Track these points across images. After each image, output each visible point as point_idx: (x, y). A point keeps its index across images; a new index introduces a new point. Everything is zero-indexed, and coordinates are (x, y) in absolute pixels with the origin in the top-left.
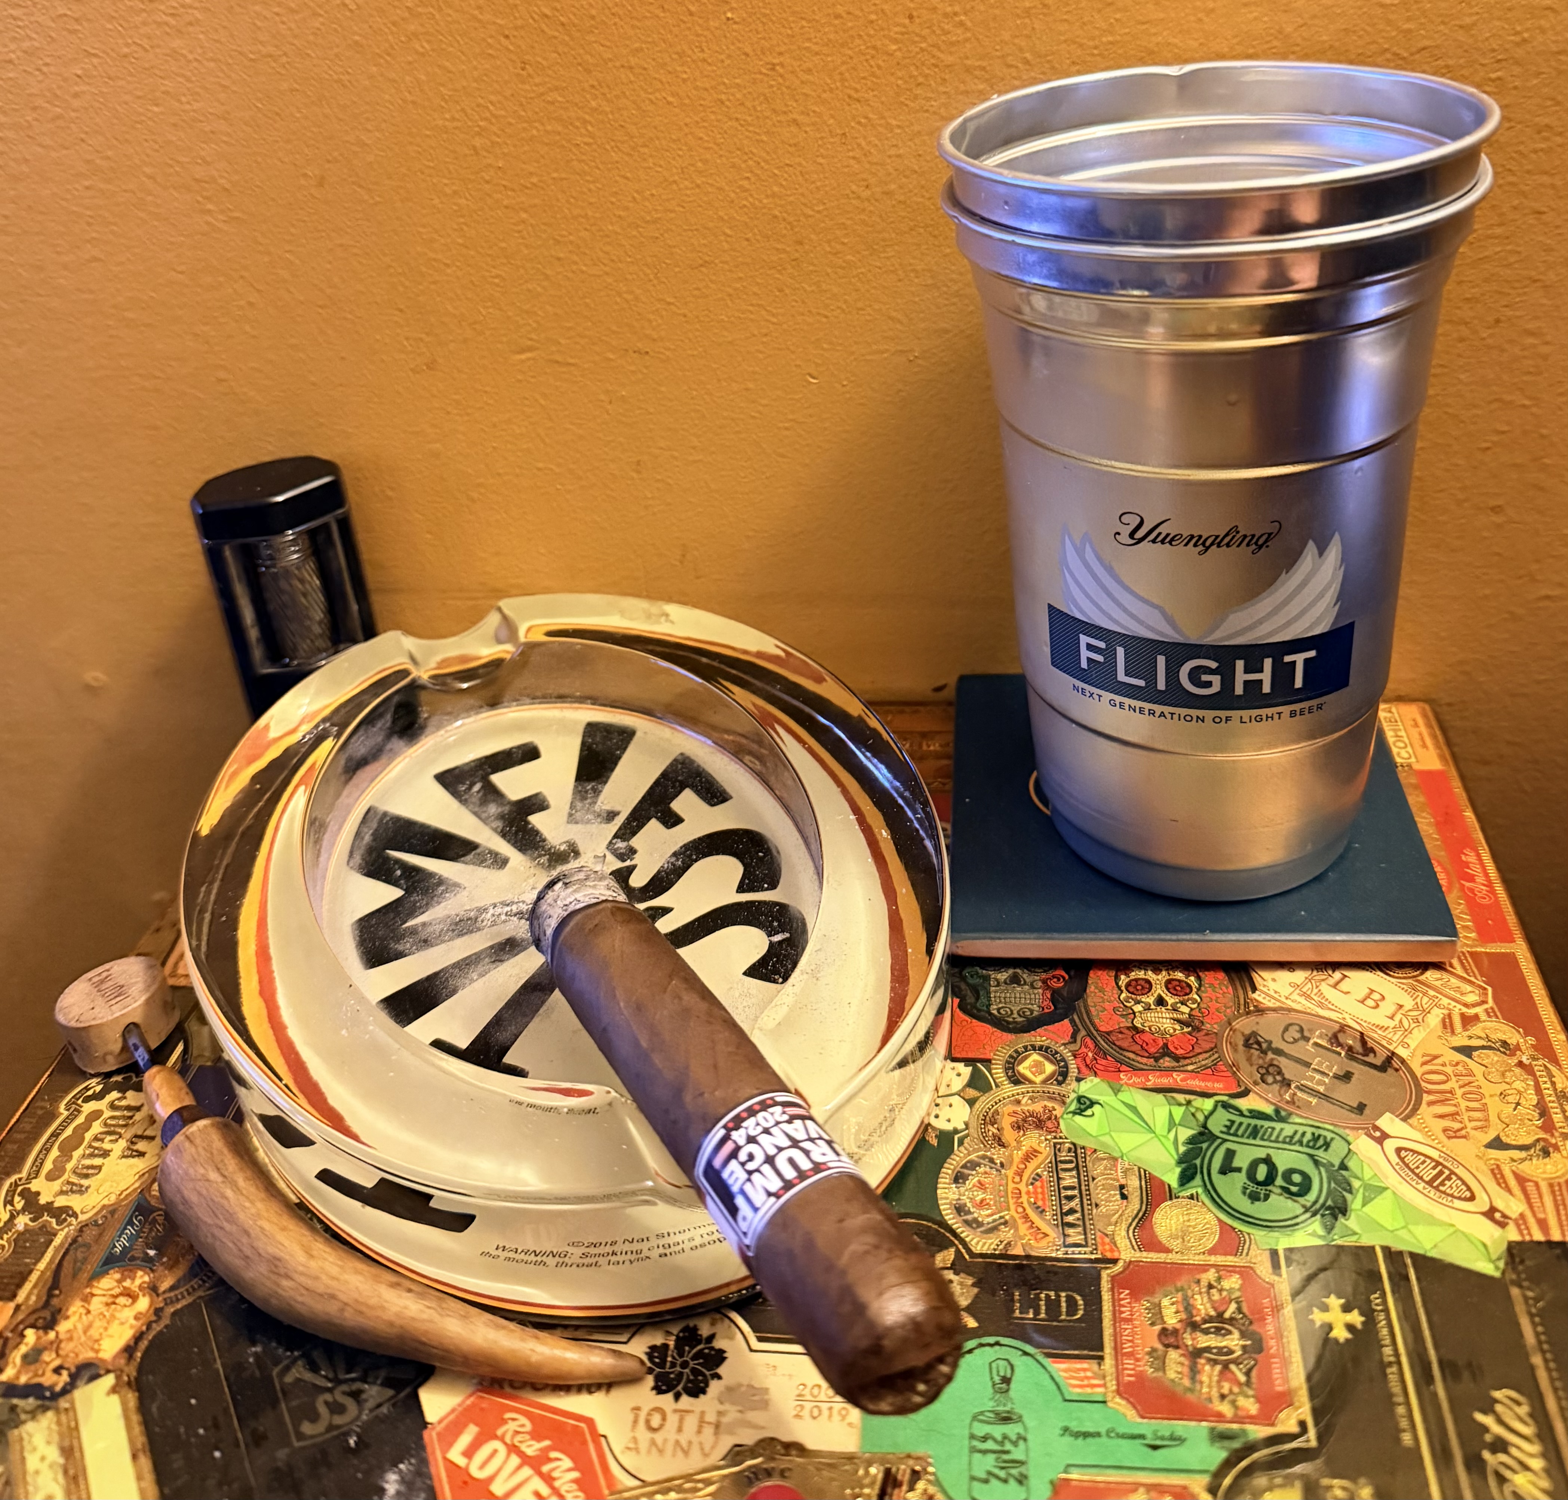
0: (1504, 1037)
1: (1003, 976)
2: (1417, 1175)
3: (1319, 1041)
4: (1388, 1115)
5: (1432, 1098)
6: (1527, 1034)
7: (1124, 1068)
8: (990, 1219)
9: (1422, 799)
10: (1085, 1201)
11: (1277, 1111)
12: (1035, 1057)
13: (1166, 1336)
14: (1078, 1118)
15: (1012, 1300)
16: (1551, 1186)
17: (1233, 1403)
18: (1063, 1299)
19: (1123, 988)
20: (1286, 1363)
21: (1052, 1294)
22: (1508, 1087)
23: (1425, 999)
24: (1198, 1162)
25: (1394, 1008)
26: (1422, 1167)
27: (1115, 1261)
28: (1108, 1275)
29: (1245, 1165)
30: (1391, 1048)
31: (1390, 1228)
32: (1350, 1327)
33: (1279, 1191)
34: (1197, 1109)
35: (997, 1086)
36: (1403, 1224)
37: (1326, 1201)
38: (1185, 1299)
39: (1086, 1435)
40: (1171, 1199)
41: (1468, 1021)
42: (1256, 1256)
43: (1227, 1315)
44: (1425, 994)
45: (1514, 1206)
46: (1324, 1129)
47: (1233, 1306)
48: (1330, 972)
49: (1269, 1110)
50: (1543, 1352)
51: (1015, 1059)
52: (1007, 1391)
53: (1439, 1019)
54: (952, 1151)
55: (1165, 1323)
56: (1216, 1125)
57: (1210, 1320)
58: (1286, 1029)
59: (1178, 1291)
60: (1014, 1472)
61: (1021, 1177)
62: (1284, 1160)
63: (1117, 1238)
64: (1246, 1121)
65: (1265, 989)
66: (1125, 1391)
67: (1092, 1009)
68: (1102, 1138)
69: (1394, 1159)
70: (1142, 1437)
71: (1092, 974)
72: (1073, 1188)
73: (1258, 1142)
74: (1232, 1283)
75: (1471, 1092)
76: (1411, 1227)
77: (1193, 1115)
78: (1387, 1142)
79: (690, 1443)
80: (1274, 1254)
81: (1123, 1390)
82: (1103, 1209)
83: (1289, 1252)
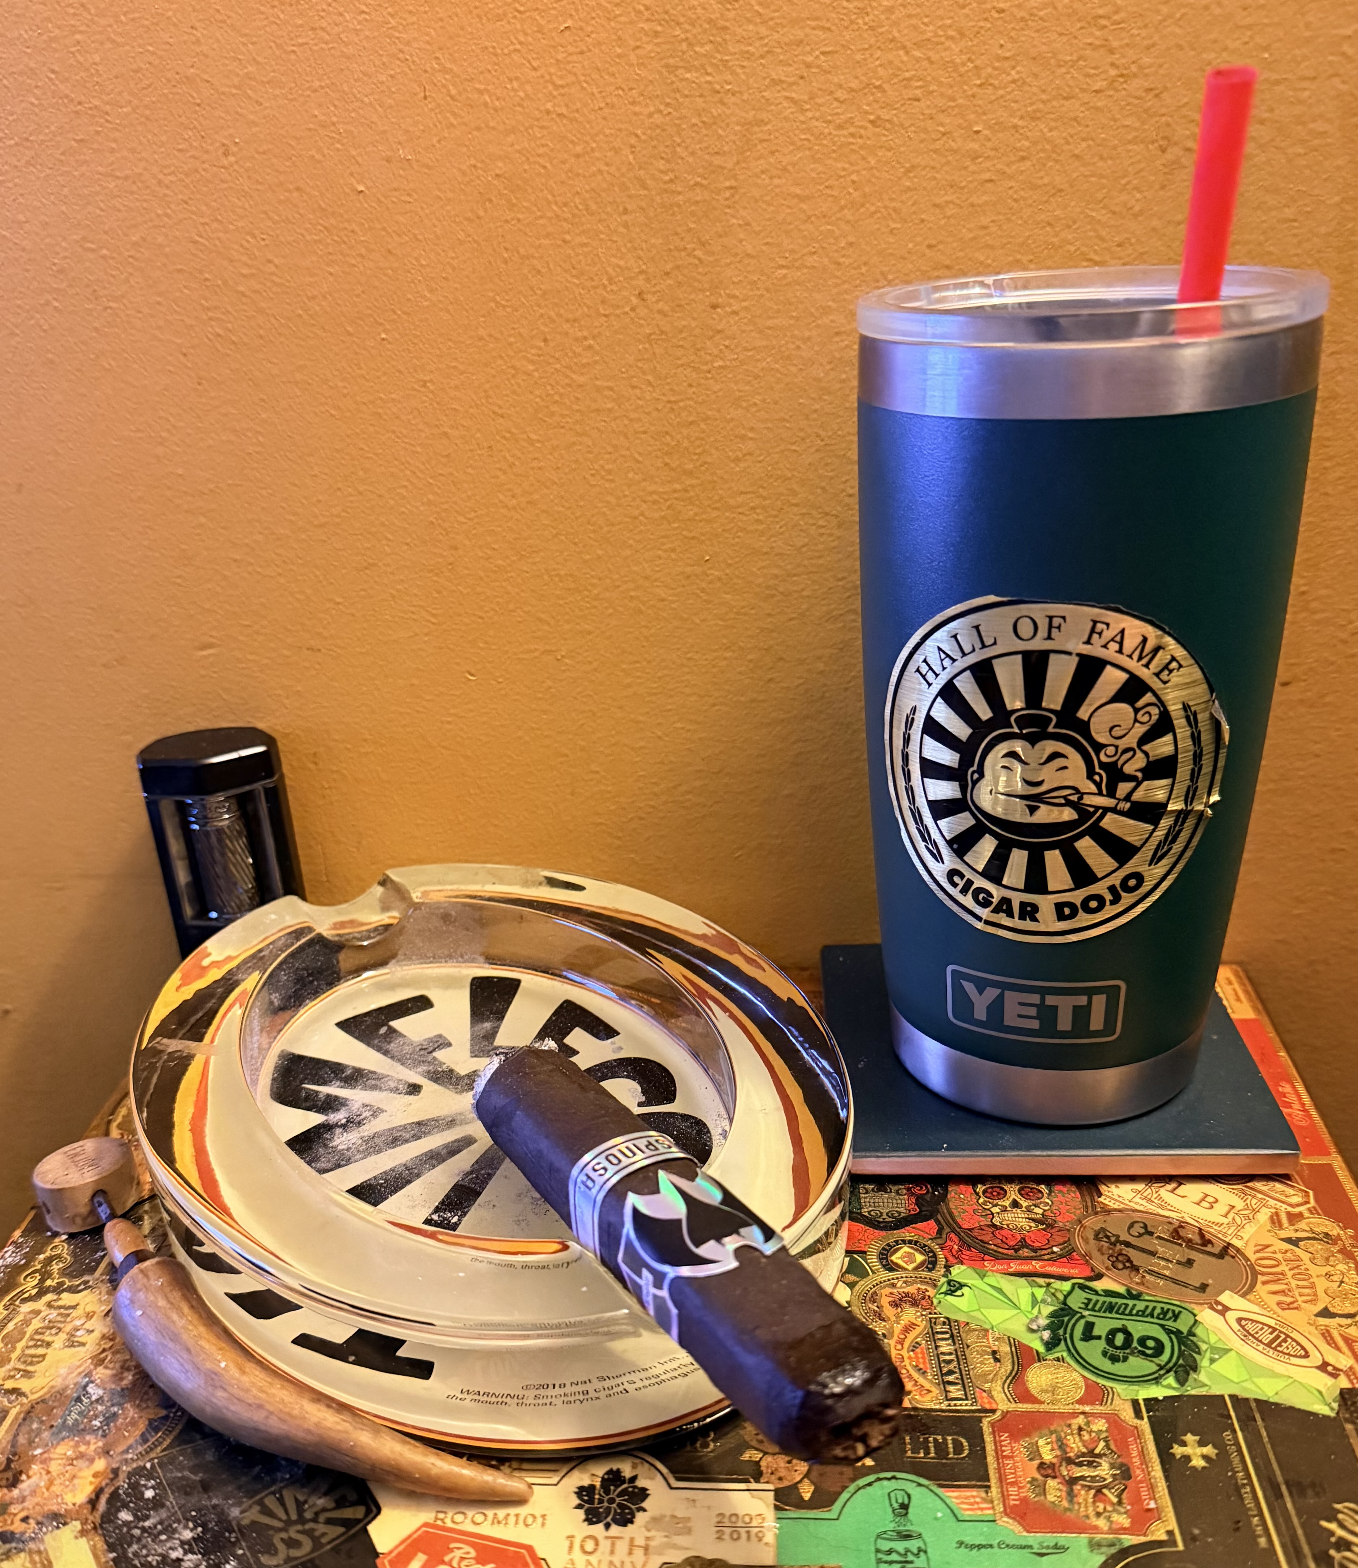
0: (1326, 1230)
2: (1257, 1339)
5: (1265, 1278)
6: (1345, 1228)
7: (986, 1257)
10: (962, 1363)
11: (1129, 1291)
12: (906, 1249)
13: (1045, 1469)
14: (949, 1298)
15: (905, 1443)
17: (1108, 1519)
18: (950, 1442)
19: (981, 1194)
20: (1152, 1488)
21: (939, 1438)
22: (1333, 1269)
23: (1254, 1201)
24: (1061, 1332)
25: (1227, 1208)
26: (1262, 1333)
27: (993, 1411)
28: (989, 1422)
30: (1227, 1240)
31: (1237, 1381)
32: (1205, 1457)
34: (1057, 1290)
35: (873, 1272)
36: (1247, 1377)
37: (1178, 1359)
38: (1060, 1439)
39: (980, 1547)
40: (1039, 1361)
41: (1293, 1218)
42: (1119, 1405)
43: (1097, 1451)
44: (1254, 1197)
45: (1344, 1361)
47: (1102, 1444)
49: (1122, 1290)
51: (889, 1251)
52: (906, 1514)
53: (1267, 1217)
55: (1042, 1458)
57: (1083, 1455)
58: (1131, 1226)
59: (1051, 1433)
62: (1138, 1329)
63: (994, 1393)
64: (1102, 1299)
65: (1111, 1196)
66: (1012, 1512)
67: (954, 1211)
68: (974, 1314)
69: (1236, 1327)
70: (1030, 1547)
71: (951, 1186)
72: (951, 1354)
73: (1114, 1315)
74: (1100, 1425)
75: (1299, 1274)
76: (1255, 1380)
77: (1053, 1294)
78: (1229, 1314)
79: (623, 1563)
80: (1135, 1403)
81: (1009, 1511)
82: (979, 1370)
83: (1148, 1401)
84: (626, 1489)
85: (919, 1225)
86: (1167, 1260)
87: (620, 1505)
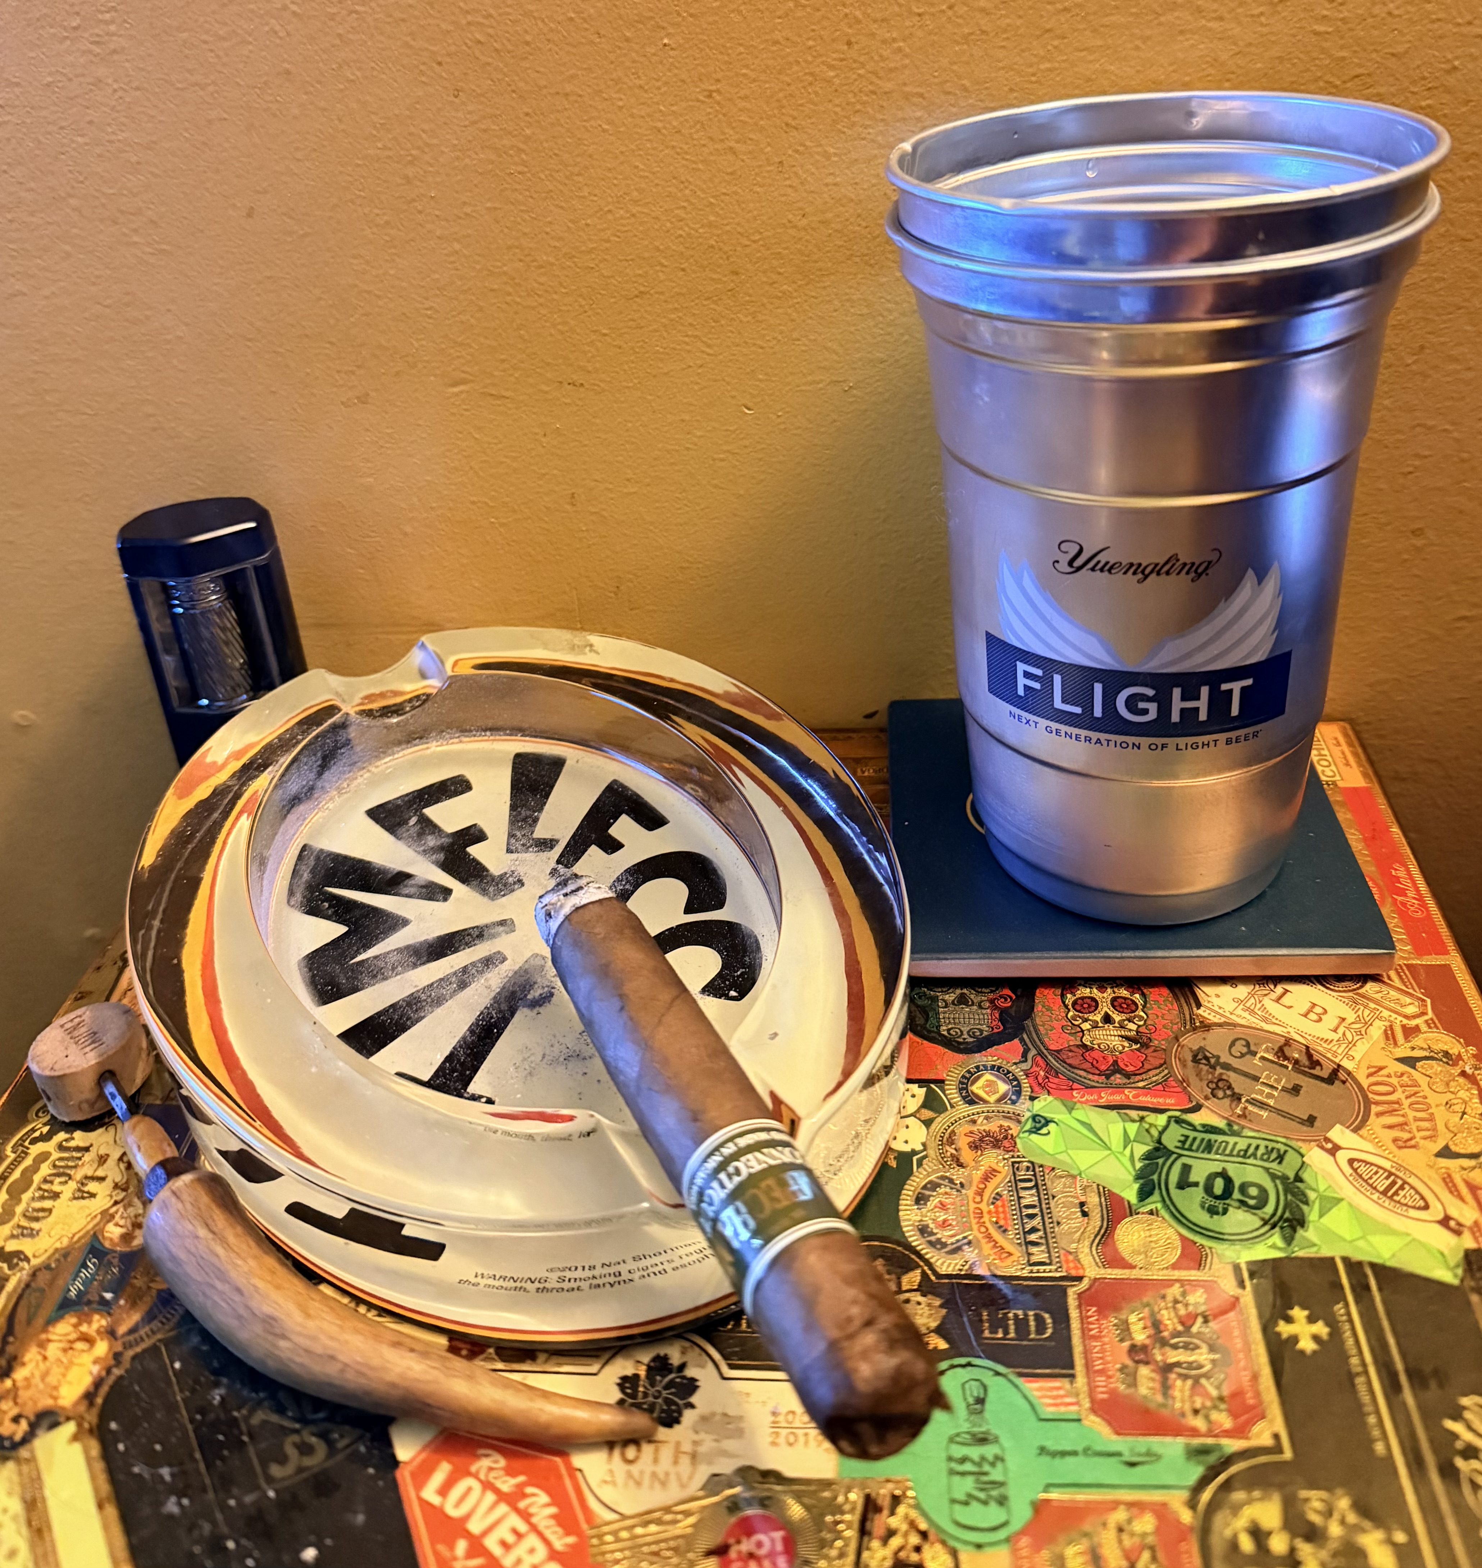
0: (1445, 1048)
1: (950, 997)
2: (1371, 1185)
3: (1266, 1055)
5: (1380, 1109)
6: (1466, 1046)
7: (1076, 1086)
8: (953, 1240)
9: (1349, 816)
10: (1046, 1219)
11: (1229, 1125)
12: (988, 1076)
13: (1136, 1352)
14: (1034, 1137)
15: (981, 1321)
17: (1207, 1417)
18: (1032, 1318)
19: (1070, 1007)
20: (1255, 1375)
21: (1020, 1313)
22: (1453, 1096)
23: (1367, 1012)
24: (1155, 1177)
25: (1337, 1021)
26: (1375, 1177)
27: (1080, 1279)
28: (1075, 1292)
29: (1202, 1181)
30: (1337, 1060)
31: (1348, 1238)
32: (1316, 1338)
33: (1237, 1204)
34: (1151, 1125)
35: (952, 1106)
36: (1361, 1234)
37: (1284, 1213)
38: (1153, 1314)
39: (1064, 1454)
40: (1131, 1215)
41: (1410, 1032)
42: (1218, 1270)
43: (1194, 1330)
44: (1366, 1007)
45: (1466, 1214)
46: (1277, 1142)
47: (1200, 1320)
48: (1272, 987)
49: (1221, 1124)
51: (968, 1079)
52: (981, 1412)
53: (1381, 1031)
54: (911, 1172)
55: (1133, 1339)
57: (1178, 1334)
58: (1233, 1044)
59: (1144, 1307)
60: (994, 1493)
61: (982, 1196)
63: (1081, 1256)
64: (1200, 1136)
65: (1209, 1005)
66: (1099, 1408)
67: (1041, 1028)
68: (1058, 1156)
69: (1348, 1170)
70: (1118, 1454)
71: (1038, 993)
72: (1034, 1207)
73: (1212, 1156)
74: (1197, 1297)
75: (1417, 1103)
76: (1369, 1237)
77: (1147, 1131)
78: (1339, 1154)
79: (667, 1474)
80: (1237, 1268)
81: (1098, 1408)
82: (1064, 1227)
83: (1250, 1263)
85: (1003, 1046)
86: (1272, 1087)
87: (667, 1401)
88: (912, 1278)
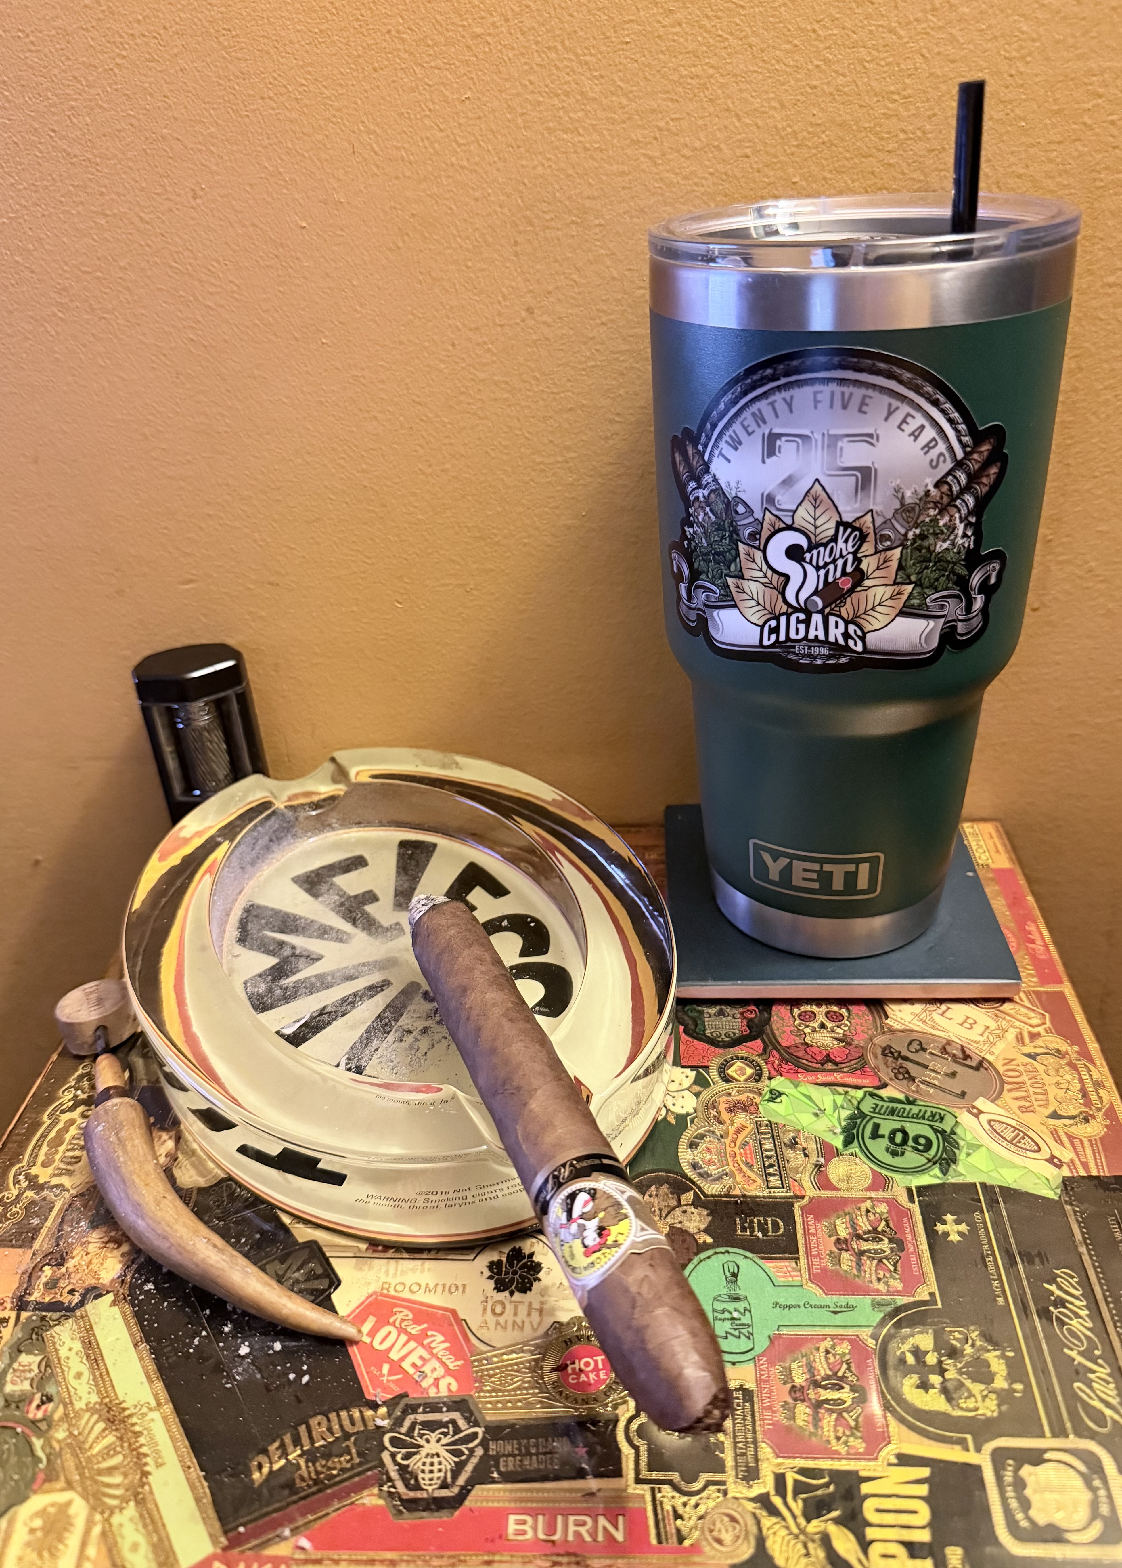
0: (1057, 1046)
1: (713, 1010)
2: (1001, 1137)
4: (981, 1098)
6: (1072, 1044)
7: (800, 1071)
8: (716, 1172)
9: (995, 889)
10: (780, 1159)
11: (907, 1098)
12: (739, 1064)
13: (840, 1243)
14: (771, 1104)
15: (735, 1224)
16: (1090, 1141)
18: (770, 1222)
19: (797, 1018)
20: (920, 1258)
21: (762, 1219)
22: (1061, 1078)
23: (1004, 1023)
24: (855, 1131)
25: (983, 1028)
26: (1005, 1131)
27: (803, 1197)
28: (799, 1206)
29: (887, 1133)
30: (982, 1055)
31: (986, 1170)
32: (960, 1233)
33: (910, 1149)
34: (852, 1097)
35: (714, 1084)
36: (995, 1169)
38: (852, 1220)
39: (790, 1307)
40: (838, 1156)
41: (1033, 1036)
42: (897, 1191)
43: (879, 1229)
44: (1004, 1019)
45: (1066, 1155)
47: (883, 1223)
48: (939, 1006)
49: (901, 1097)
50: (1087, 1245)
51: (725, 1066)
52: (736, 1281)
53: (1014, 1035)
54: (686, 1127)
55: (838, 1235)
56: (866, 1107)
57: (869, 1232)
58: (910, 1043)
59: (845, 1215)
60: (744, 1331)
61: (735, 1144)
62: (913, 1129)
63: (803, 1182)
64: (886, 1104)
65: (894, 1018)
67: (776, 1032)
68: (789, 1117)
69: (987, 1127)
70: (827, 1306)
71: (774, 1008)
72: (771, 1150)
74: (883, 1208)
75: (1036, 1083)
76: (999, 1170)
77: (850, 1101)
78: (981, 1116)
79: (523, 1322)
80: (909, 1190)
81: (813, 1278)
82: (792, 1164)
83: (919, 1188)
84: (525, 1264)
85: (749, 1044)
86: (936, 1072)
88: (688, 1197)
